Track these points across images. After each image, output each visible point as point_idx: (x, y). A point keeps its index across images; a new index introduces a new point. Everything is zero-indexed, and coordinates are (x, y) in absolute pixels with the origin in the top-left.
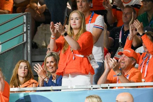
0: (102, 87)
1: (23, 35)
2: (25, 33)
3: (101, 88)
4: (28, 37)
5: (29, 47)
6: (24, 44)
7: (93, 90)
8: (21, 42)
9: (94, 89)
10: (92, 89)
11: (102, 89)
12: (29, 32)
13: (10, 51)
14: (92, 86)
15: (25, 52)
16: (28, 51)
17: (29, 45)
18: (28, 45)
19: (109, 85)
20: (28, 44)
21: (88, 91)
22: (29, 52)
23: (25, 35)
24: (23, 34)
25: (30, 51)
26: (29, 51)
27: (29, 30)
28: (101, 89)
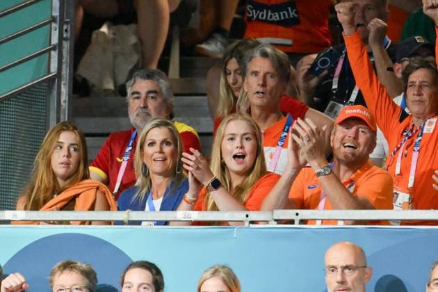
0: (277, 218)
1: (47, 54)
2: (54, 48)
3: (275, 220)
4: (64, 60)
5: (64, 90)
6: (51, 82)
7: (251, 226)
8: (41, 75)
9: (252, 222)
10: (247, 224)
11: (278, 223)
12: (66, 45)
13: (9, 100)
14: (247, 216)
15: (53, 105)
16: (63, 103)
17: (65, 84)
18: (62, 86)
19: (297, 214)
20: (63, 82)
21: (236, 229)
22: (65, 105)
23: (54, 54)
24: (49, 51)
25: (67, 103)
26: (65, 102)
27: (66, 39)
28: (275, 225)
